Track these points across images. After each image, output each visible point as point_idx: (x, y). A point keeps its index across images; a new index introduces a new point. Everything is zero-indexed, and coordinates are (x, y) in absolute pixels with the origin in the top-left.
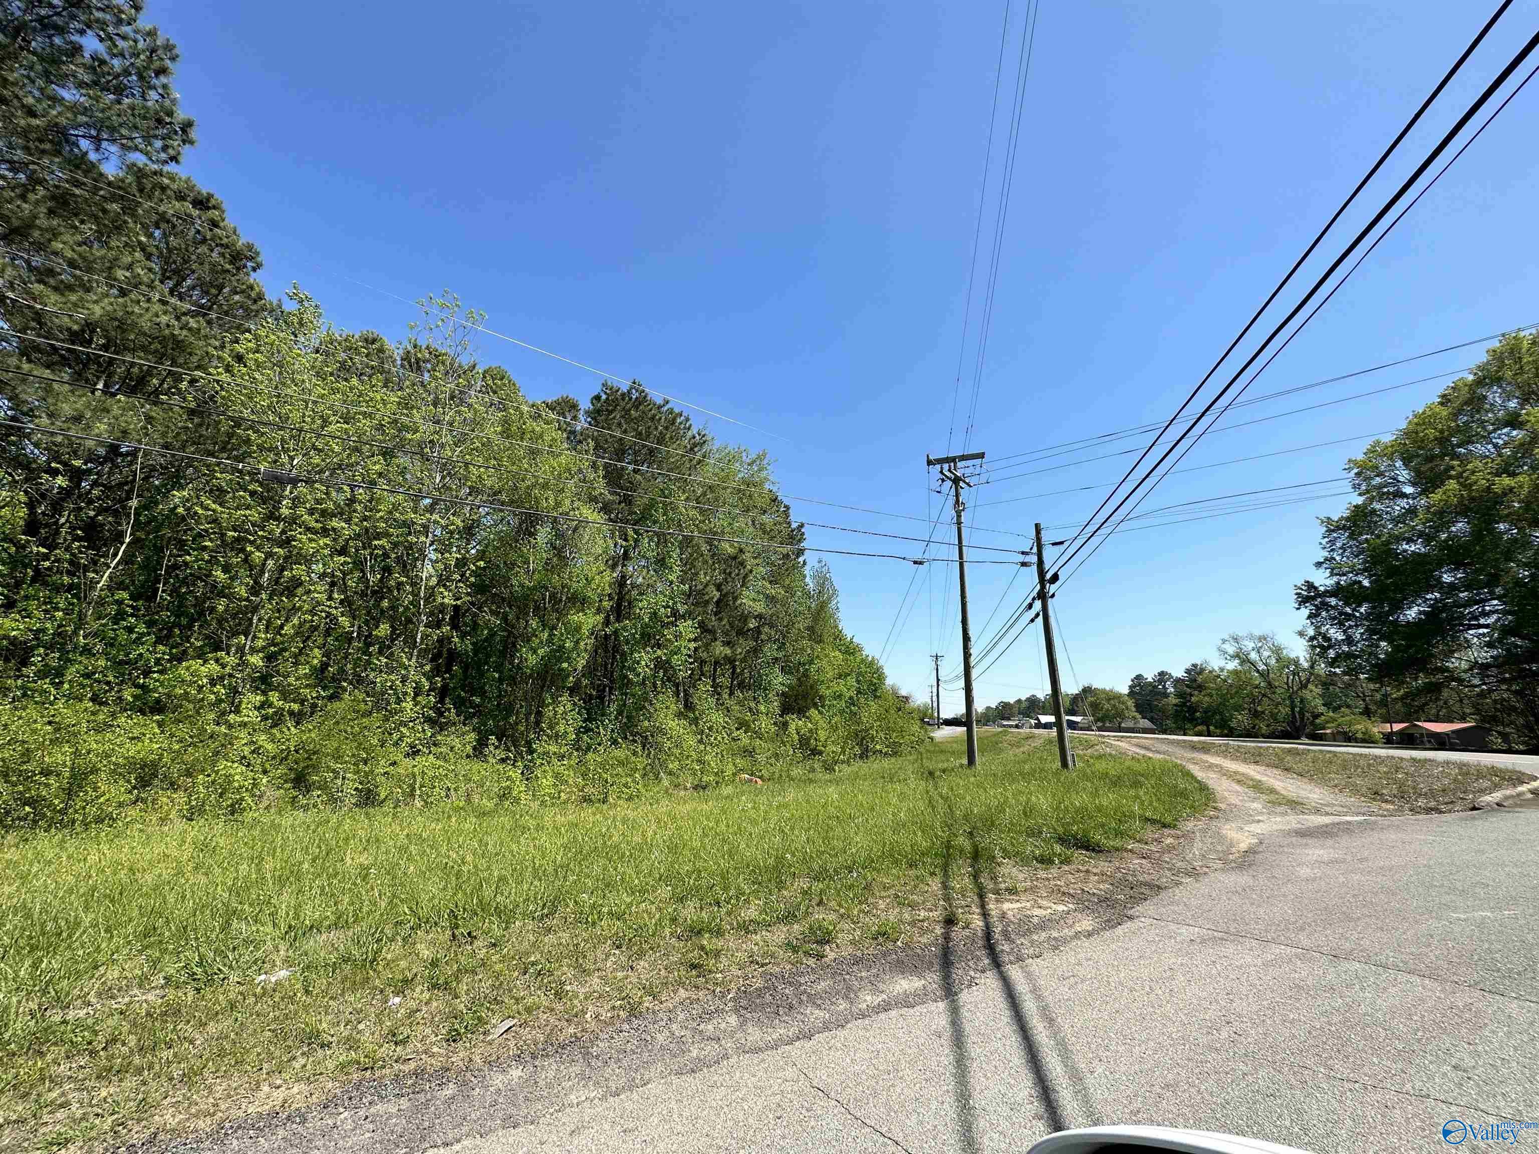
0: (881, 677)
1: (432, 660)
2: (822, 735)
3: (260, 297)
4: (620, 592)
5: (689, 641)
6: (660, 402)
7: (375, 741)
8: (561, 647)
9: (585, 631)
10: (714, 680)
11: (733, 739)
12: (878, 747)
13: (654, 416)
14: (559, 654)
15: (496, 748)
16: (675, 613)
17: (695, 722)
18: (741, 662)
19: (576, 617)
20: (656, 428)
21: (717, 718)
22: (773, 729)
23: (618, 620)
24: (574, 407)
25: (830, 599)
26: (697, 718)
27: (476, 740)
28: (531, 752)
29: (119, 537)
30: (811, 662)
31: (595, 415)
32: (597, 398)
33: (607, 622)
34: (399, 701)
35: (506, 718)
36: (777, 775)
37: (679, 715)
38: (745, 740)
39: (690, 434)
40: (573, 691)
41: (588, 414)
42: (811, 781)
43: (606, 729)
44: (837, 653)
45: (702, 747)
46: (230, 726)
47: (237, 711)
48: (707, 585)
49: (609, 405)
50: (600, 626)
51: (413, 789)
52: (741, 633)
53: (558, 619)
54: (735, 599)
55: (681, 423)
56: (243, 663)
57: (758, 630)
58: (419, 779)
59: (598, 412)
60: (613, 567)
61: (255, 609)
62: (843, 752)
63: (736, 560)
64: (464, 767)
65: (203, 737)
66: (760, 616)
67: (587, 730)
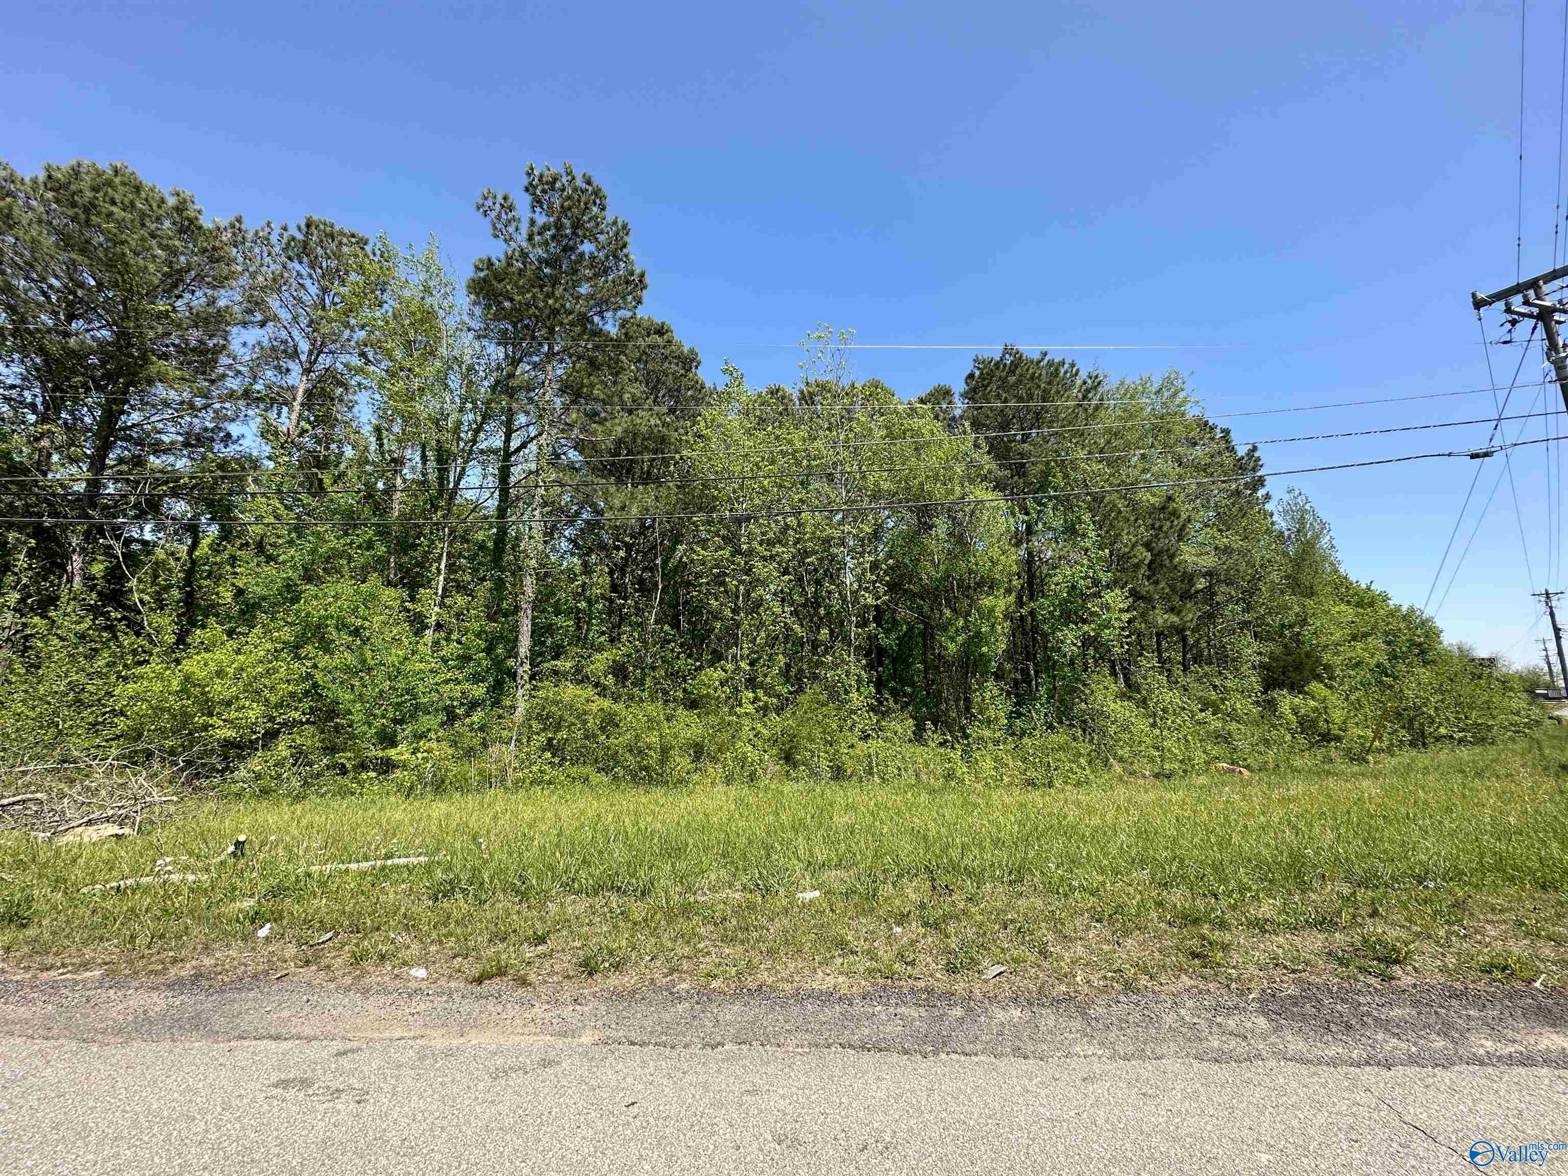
0: (1431, 633)
1: (866, 656)
2: (1337, 716)
3: (703, 387)
4: (1030, 569)
5: (1121, 611)
6: (1036, 357)
7: (834, 726)
8: (978, 634)
9: (998, 613)
10: (1160, 656)
11: (1199, 723)
12: (1443, 731)
13: (1034, 374)
14: (977, 639)
15: (933, 732)
16: (1096, 582)
17: (1144, 702)
18: (1193, 631)
19: (987, 602)
20: (1039, 387)
21: (1171, 697)
22: (1256, 710)
23: (1031, 598)
24: (947, 393)
25: (1317, 537)
26: (1145, 699)
27: (915, 725)
28: (966, 736)
29: (656, 584)
30: (1304, 622)
31: (971, 395)
32: (971, 376)
33: (1020, 603)
34: (847, 692)
35: (936, 706)
36: (1271, 765)
37: (1122, 696)
38: (1216, 724)
39: (1079, 382)
40: (999, 676)
41: (964, 395)
42: (1328, 773)
43: (1039, 712)
44: (1343, 607)
45: (1157, 732)
46: (738, 717)
47: (740, 705)
48: (1134, 546)
49: (984, 379)
50: (1013, 607)
51: (871, 768)
52: (1186, 596)
53: (970, 606)
54: (1172, 557)
55: (1066, 372)
56: (738, 668)
57: (1210, 592)
58: (874, 758)
59: (974, 390)
60: (1018, 544)
61: (738, 626)
62: (1378, 736)
63: (1166, 509)
64: (909, 750)
65: (724, 725)
66: (1210, 574)
67: (1019, 715)
